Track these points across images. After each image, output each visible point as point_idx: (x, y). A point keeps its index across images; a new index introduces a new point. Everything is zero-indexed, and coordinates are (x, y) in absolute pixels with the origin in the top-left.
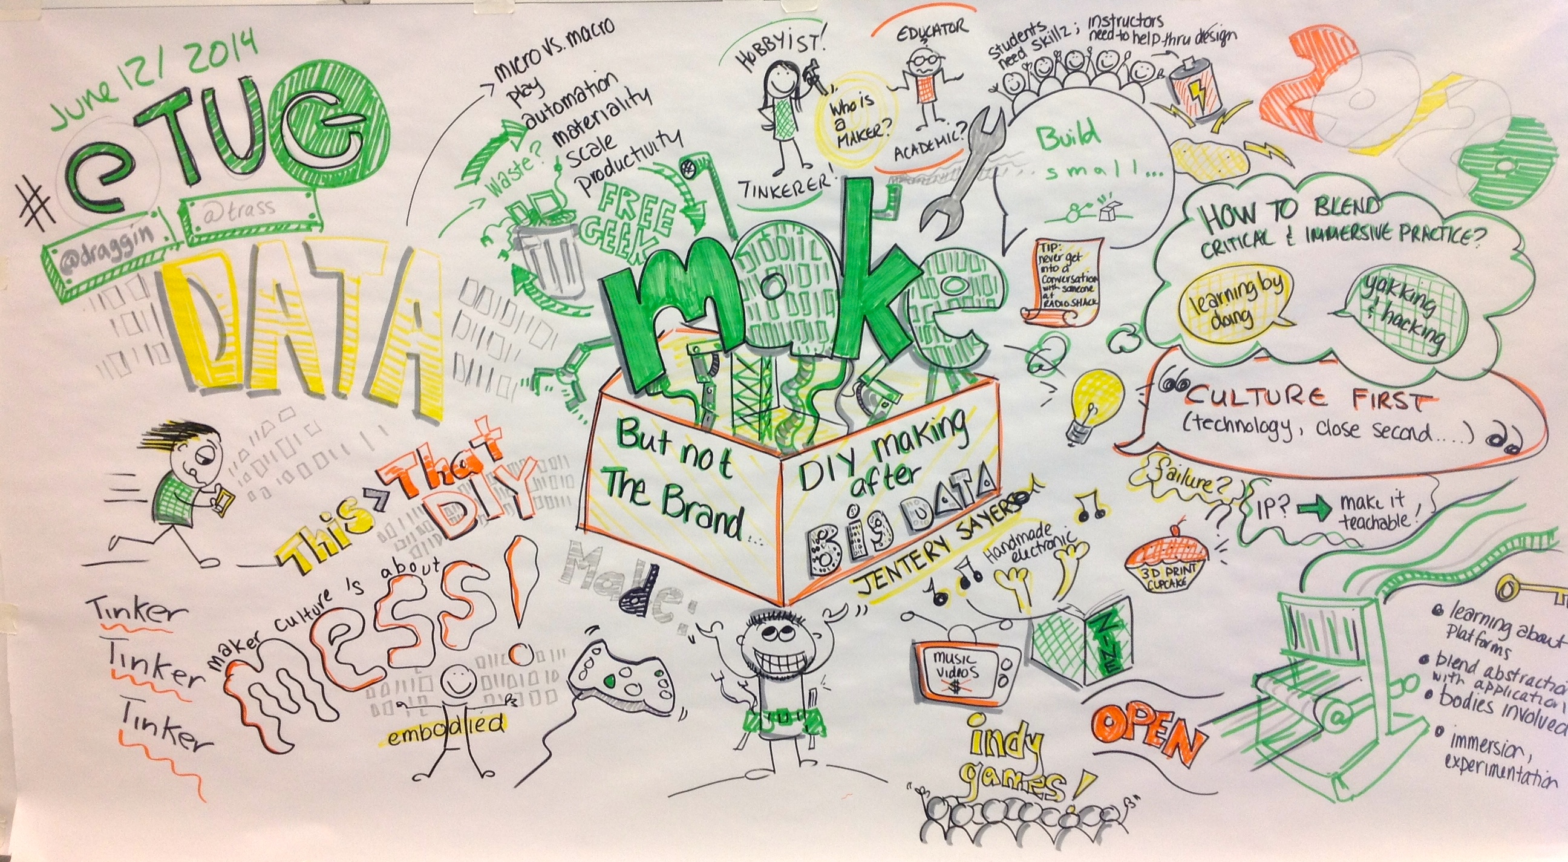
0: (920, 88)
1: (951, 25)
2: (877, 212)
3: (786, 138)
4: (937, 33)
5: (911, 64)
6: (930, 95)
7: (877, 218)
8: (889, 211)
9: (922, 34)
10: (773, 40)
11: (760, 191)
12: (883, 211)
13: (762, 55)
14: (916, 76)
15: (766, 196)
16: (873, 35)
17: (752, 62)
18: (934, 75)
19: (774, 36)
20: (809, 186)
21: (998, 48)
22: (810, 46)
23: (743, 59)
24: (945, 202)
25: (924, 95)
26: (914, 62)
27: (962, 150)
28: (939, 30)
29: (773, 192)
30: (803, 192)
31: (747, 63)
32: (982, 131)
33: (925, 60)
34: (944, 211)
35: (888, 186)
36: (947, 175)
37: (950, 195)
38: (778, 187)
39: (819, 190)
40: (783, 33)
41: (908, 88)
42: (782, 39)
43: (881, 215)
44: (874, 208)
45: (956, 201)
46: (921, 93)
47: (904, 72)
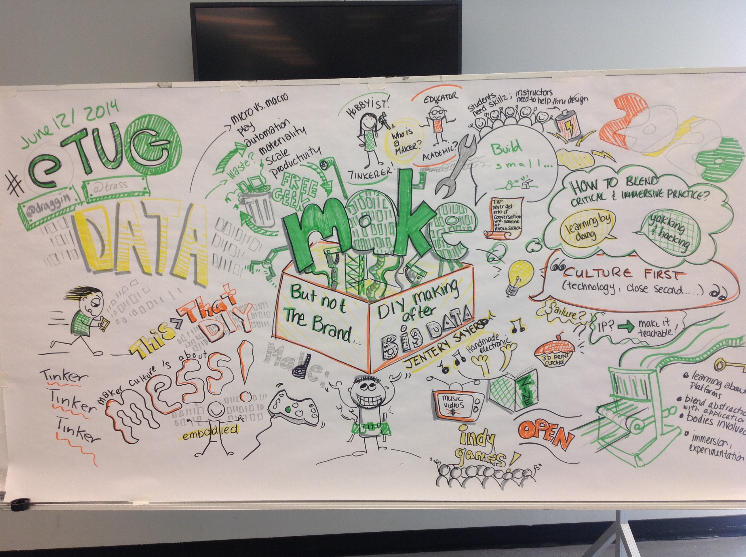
0: (435, 125)
1: (450, 95)
2: (415, 185)
3: (371, 150)
4: (443, 99)
5: (431, 114)
6: (440, 129)
7: (414, 188)
8: (420, 185)
9: (436, 99)
10: (364, 103)
11: (358, 175)
12: (418, 185)
13: (359, 110)
14: (433, 120)
15: (361, 178)
16: (412, 100)
17: (354, 114)
18: (442, 119)
19: (365, 101)
20: (382, 173)
21: (473, 106)
22: (382, 105)
23: (350, 112)
24: (448, 180)
25: (437, 129)
26: (432, 113)
27: (455, 156)
28: (444, 98)
29: (364, 176)
30: (379, 176)
31: (352, 114)
32: (465, 146)
33: (437, 112)
34: (447, 184)
35: (420, 173)
36: (448, 167)
37: (449, 177)
38: (367, 174)
39: (387, 175)
40: (369, 100)
41: (429, 126)
42: (369, 103)
43: (416, 187)
44: (413, 183)
45: (453, 180)
46: (436, 128)
47: (427, 118)
